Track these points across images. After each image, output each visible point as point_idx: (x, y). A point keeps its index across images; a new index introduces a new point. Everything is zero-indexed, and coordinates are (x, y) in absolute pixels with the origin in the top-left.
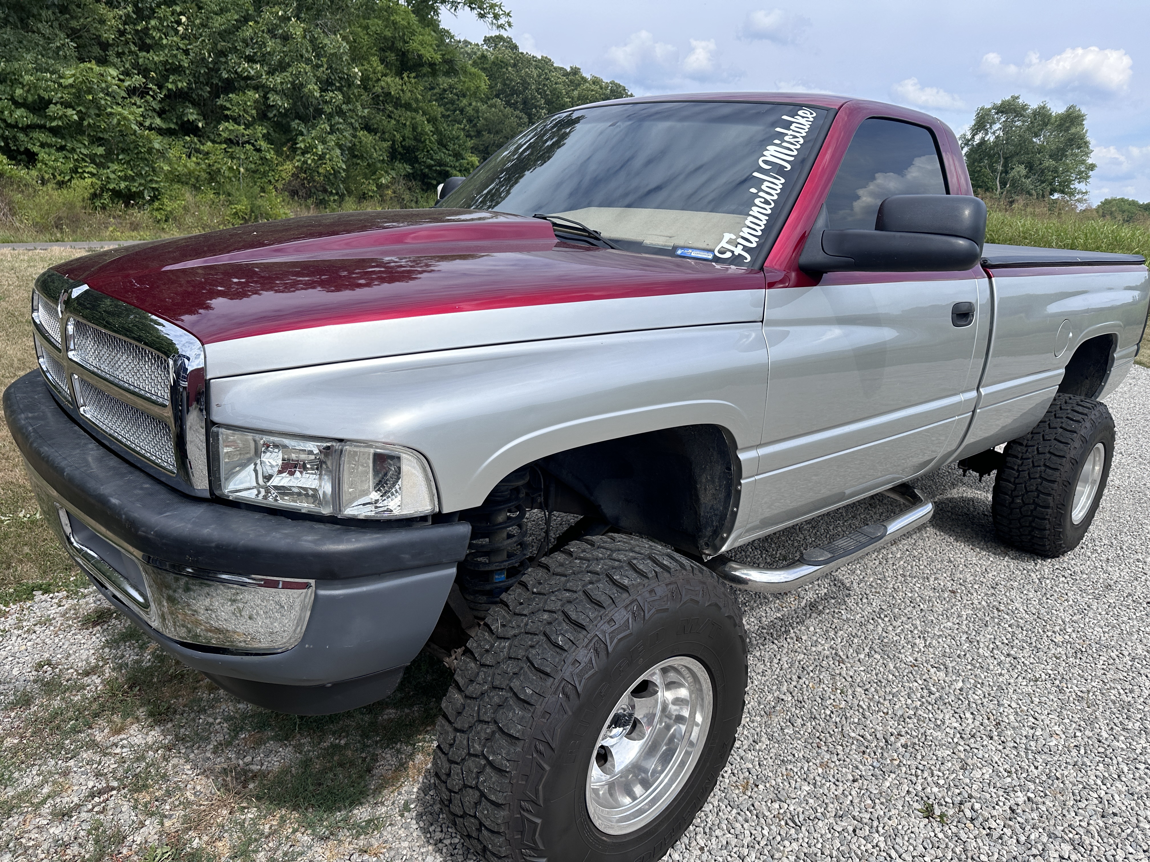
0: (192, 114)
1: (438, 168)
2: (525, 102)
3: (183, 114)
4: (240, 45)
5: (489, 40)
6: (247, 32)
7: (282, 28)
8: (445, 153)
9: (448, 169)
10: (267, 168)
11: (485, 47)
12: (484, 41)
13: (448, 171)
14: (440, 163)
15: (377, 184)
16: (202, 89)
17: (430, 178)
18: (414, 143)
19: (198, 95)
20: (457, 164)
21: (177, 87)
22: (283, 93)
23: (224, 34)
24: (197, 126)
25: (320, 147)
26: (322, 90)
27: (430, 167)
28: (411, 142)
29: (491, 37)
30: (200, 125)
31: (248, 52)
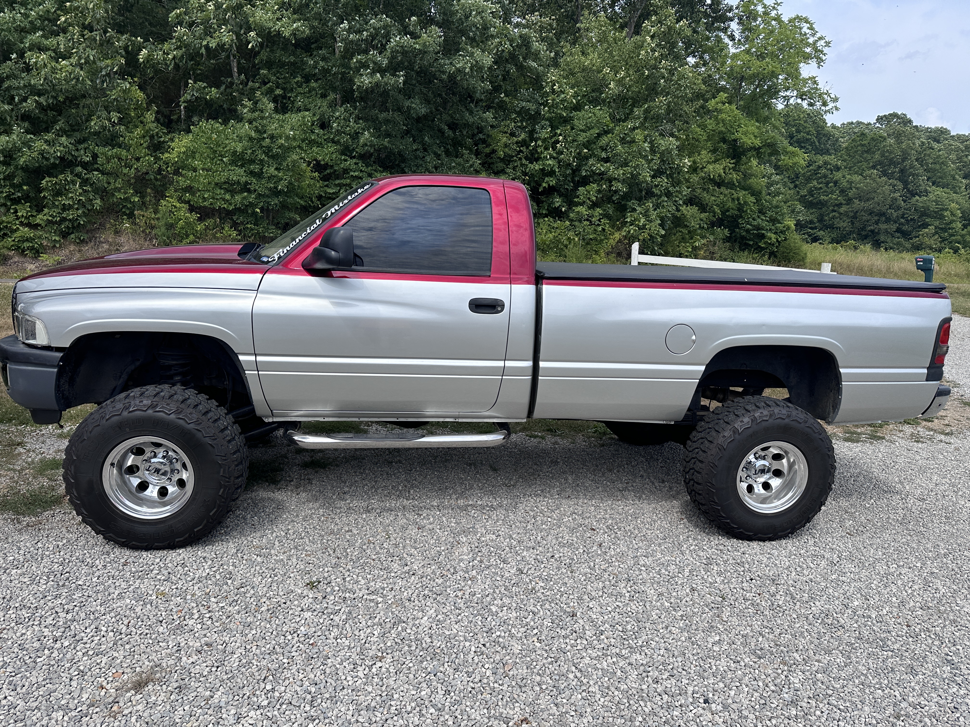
0: (558, 201)
1: (755, 232)
2: (902, 171)
3: (553, 203)
4: (598, 152)
5: (882, 118)
6: (604, 140)
7: (630, 136)
8: (762, 220)
9: (763, 232)
10: (603, 238)
11: (878, 125)
12: (877, 120)
13: (763, 234)
14: (758, 228)
15: (693, 247)
16: (568, 185)
17: (748, 240)
18: (736, 212)
19: (565, 189)
20: (773, 228)
21: (549, 185)
22: (624, 182)
23: (588, 144)
24: (561, 210)
25: (643, 220)
26: (653, 177)
27: (748, 231)
28: (733, 212)
29: (885, 116)
30: (563, 209)
31: (604, 155)
